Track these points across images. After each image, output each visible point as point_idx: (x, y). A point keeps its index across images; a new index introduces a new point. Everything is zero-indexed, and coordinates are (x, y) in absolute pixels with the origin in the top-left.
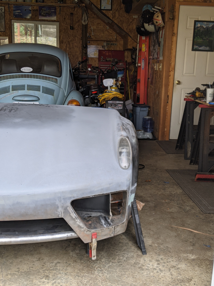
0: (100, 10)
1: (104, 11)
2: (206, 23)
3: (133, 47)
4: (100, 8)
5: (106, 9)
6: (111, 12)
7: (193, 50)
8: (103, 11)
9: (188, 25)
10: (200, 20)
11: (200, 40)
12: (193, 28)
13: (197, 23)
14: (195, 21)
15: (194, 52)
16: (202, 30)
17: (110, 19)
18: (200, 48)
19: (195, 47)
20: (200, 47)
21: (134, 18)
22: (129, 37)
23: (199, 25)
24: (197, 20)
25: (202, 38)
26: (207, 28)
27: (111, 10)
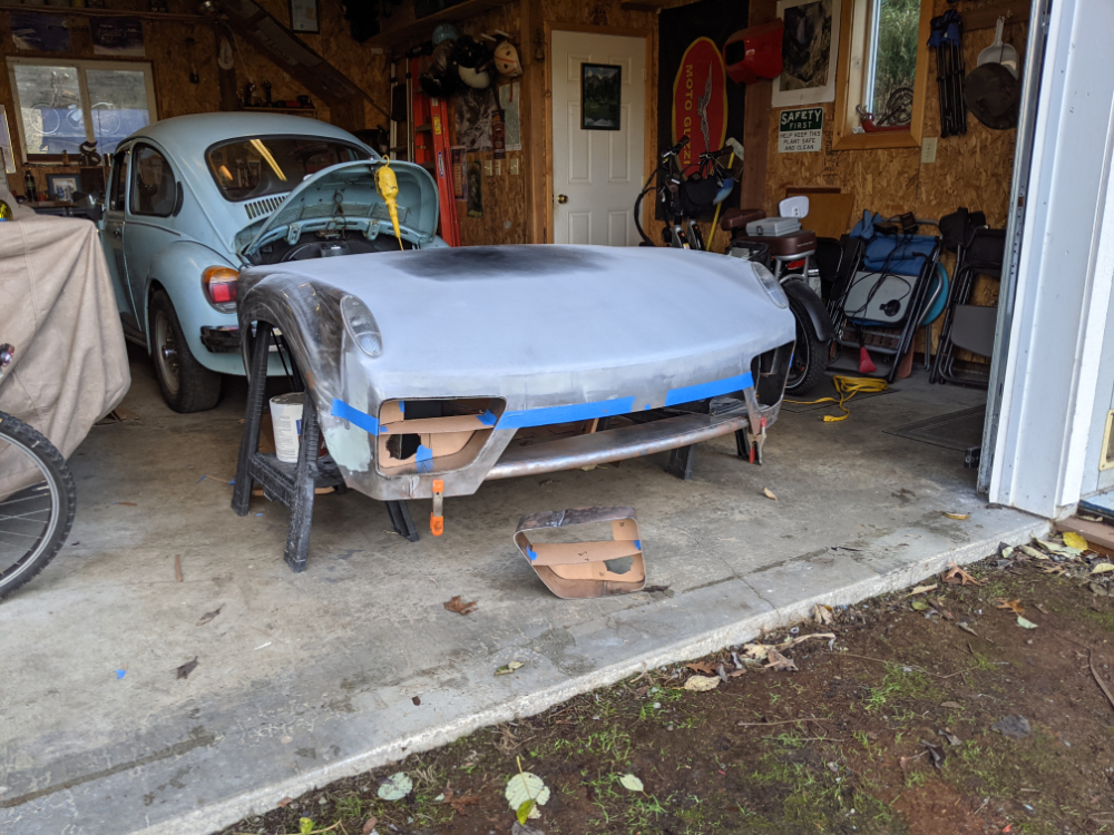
0: (291, 33)
1: (301, 36)
2: (601, 69)
3: (378, 126)
4: (288, 27)
5: (305, 29)
6: (319, 37)
7: (584, 126)
8: (297, 34)
9: (570, 75)
10: (590, 61)
11: (595, 107)
12: (579, 79)
13: (586, 69)
14: (584, 66)
15: (585, 131)
16: (596, 84)
17: (318, 56)
18: (597, 124)
19: (588, 120)
20: (596, 120)
21: (375, 55)
22: (366, 103)
23: (590, 74)
24: (585, 61)
25: (598, 101)
26: (605, 79)
27: (317, 33)
